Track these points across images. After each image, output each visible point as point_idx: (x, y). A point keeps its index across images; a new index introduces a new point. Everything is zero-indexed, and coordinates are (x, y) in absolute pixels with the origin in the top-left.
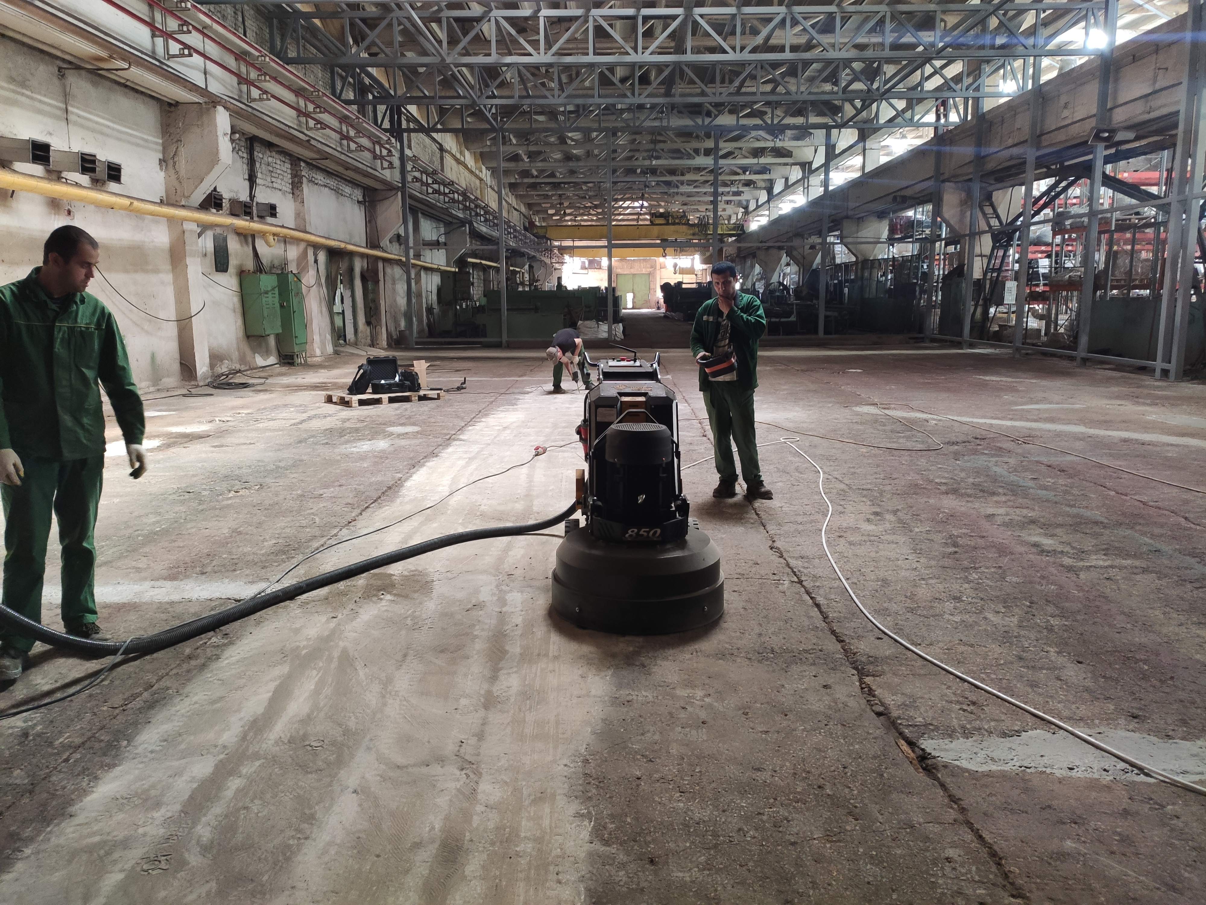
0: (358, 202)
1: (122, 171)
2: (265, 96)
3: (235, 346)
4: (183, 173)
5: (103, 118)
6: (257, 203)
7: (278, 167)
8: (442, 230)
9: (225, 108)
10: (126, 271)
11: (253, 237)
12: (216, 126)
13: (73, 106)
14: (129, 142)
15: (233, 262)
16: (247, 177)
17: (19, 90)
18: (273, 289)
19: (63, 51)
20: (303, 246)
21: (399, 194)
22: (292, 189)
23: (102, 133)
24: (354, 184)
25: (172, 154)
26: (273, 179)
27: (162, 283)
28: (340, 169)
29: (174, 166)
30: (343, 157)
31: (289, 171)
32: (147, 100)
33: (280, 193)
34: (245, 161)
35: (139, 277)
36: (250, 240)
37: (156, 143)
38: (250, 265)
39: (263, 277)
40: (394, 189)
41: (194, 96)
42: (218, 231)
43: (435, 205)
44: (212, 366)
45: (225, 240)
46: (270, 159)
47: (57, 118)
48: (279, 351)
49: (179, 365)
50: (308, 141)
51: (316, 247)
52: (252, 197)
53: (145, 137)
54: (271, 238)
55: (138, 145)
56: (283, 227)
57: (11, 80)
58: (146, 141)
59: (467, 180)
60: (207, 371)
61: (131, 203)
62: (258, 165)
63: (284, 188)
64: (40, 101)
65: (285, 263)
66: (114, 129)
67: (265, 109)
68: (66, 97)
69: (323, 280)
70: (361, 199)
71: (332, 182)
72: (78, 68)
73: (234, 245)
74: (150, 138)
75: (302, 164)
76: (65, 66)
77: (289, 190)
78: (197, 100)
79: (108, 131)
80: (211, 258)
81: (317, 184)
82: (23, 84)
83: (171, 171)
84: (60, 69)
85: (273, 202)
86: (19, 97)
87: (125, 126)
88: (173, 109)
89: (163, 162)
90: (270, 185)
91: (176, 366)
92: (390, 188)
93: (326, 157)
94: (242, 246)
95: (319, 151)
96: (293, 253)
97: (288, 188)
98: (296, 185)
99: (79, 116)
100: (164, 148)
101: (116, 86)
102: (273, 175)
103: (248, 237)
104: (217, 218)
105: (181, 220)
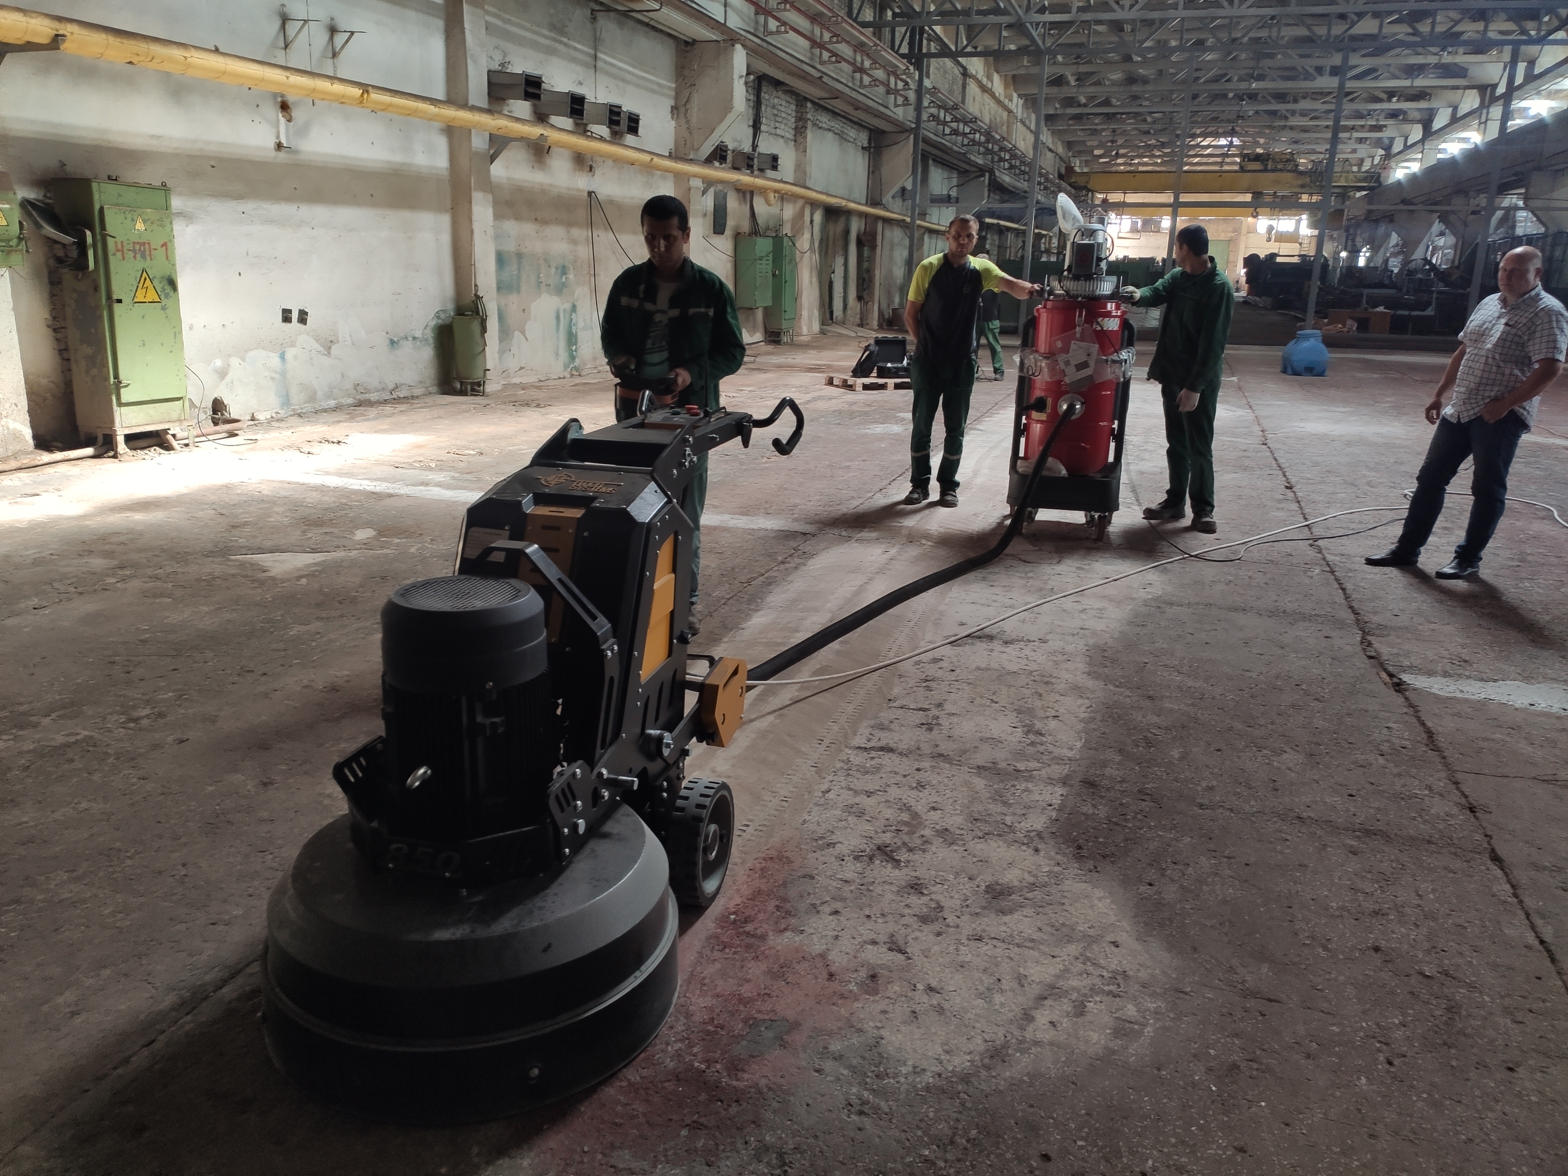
0: (863, 148)
1: (641, 122)
2: (783, 29)
4: (694, 120)
5: (625, 63)
6: (759, 154)
7: (783, 109)
8: (955, 182)
9: (743, 45)
11: (752, 193)
12: (732, 67)
13: (602, 52)
14: (647, 89)
15: (730, 223)
16: (751, 123)
17: (558, 37)
18: (767, 256)
20: (800, 203)
21: (912, 136)
22: (795, 136)
23: (624, 80)
24: (860, 125)
25: (684, 101)
26: (777, 125)
28: (849, 109)
29: (685, 114)
30: (854, 95)
31: (794, 114)
32: (666, 39)
33: (781, 141)
34: (751, 104)
36: (748, 197)
37: (670, 88)
38: (746, 227)
39: (760, 241)
40: (907, 131)
41: (714, 34)
42: (720, 187)
43: (951, 149)
45: (725, 198)
46: (776, 100)
47: (585, 65)
48: (765, 327)
50: (821, 78)
51: (814, 204)
52: (754, 147)
53: (661, 81)
54: (772, 195)
55: (653, 91)
56: (781, 181)
57: (553, 27)
58: (659, 85)
59: (993, 113)
61: (652, 159)
62: (763, 108)
63: (787, 135)
64: (575, 49)
65: (780, 224)
66: (634, 75)
67: (780, 42)
68: (596, 42)
69: (817, 245)
70: (866, 145)
71: (837, 125)
72: (608, 9)
73: (732, 203)
74: (665, 83)
75: (809, 105)
76: (597, 8)
77: (791, 137)
78: (715, 38)
79: (628, 77)
80: (710, 218)
81: (820, 128)
82: (562, 32)
83: (683, 120)
84: (593, 11)
85: (775, 152)
86: (558, 46)
87: (644, 71)
88: (689, 48)
89: (675, 109)
90: (773, 131)
92: (902, 129)
93: (837, 95)
94: (740, 203)
95: (831, 89)
96: (789, 212)
97: (790, 134)
98: (800, 131)
99: (606, 62)
100: (677, 94)
101: (639, 26)
102: (778, 119)
103: (747, 194)
104: (720, 173)
105: (688, 176)
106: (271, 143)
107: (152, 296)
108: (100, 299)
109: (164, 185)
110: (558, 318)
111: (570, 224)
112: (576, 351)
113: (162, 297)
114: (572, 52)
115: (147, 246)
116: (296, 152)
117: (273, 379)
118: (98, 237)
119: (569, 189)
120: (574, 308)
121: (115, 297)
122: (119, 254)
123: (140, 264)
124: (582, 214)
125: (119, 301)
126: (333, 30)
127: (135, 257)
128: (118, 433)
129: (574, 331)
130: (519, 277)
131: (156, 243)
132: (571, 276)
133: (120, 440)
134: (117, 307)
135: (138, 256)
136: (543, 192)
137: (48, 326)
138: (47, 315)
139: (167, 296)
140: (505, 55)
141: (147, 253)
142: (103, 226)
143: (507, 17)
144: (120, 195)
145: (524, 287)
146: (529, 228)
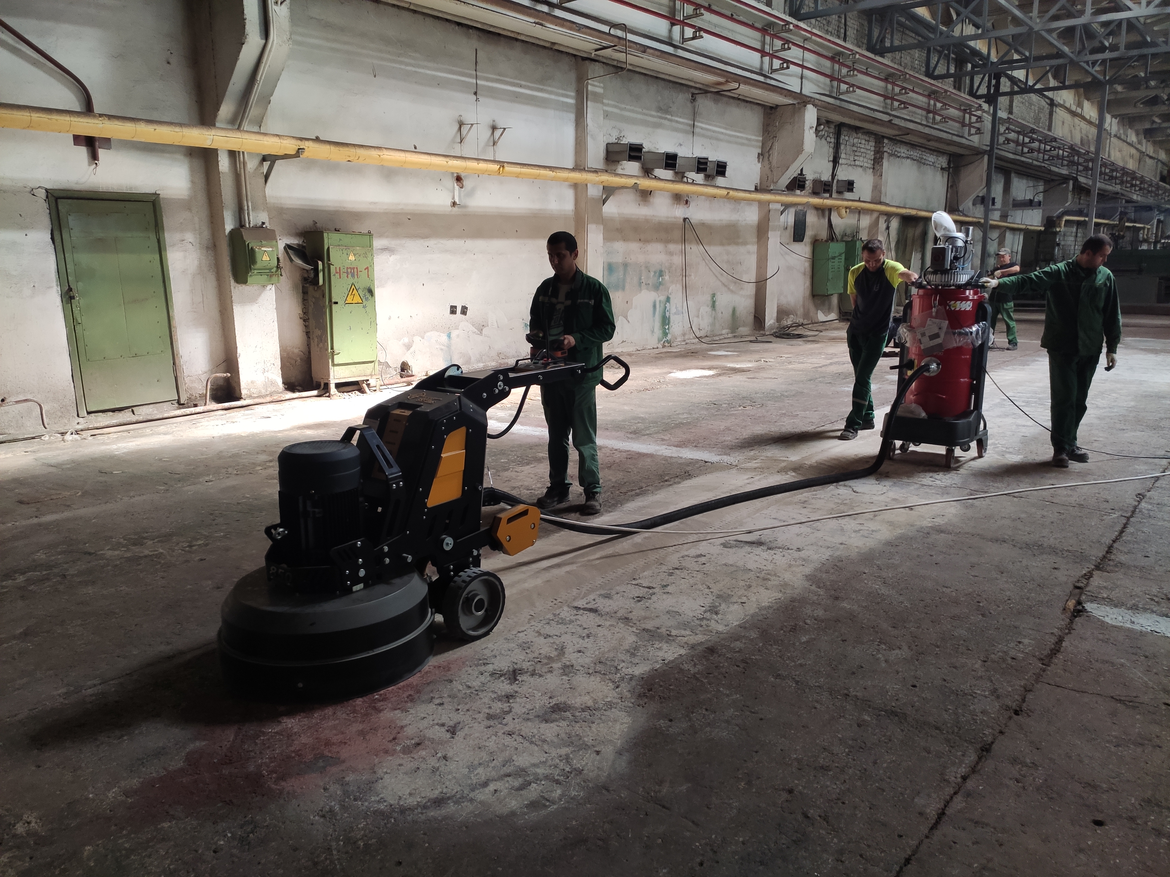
0: (942, 169)
1: (727, 167)
2: (851, 89)
3: (801, 303)
4: (774, 162)
5: (720, 127)
6: (838, 181)
7: (863, 146)
9: (813, 105)
10: (722, 244)
11: (830, 210)
12: (804, 122)
13: (699, 122)
14: (736, 143)
15: (809, 233)
16: (831, 159)
17: (663, 116)
18: (840, 255)
19: (695, 82)
20: (876, 216)
22: (874, 165)
23: (717, 139)
24: (939, 152)
25: (768, 149)
26: (856, 158)
27: (749, 252)
28: (924, 141)
29: (768, 158)
30: (927, 131)
31: (873, 149)
32: (755, 106)
33: (860, 169)
34: (832, 145)
35: (732, 249)
36: (827, 213)
37: (757, 141)
38: (824, 234)
39: (833, 245)
40: (981, 153)
41: (792, 100)
42: (799, 208)
43: (1031, 164)
44: (779, 319)
45: (805, 215)
46: (856, 141)
47: (686, 132)
48: (840, 309)
49: (753, 317)
50: (890, 121)
51: (889, 215)
52: (833, 176)
53: (749, 137)
54: (844, 211)
55: (742, 144)
57: (659, 109)
58: (749, 140)
60: (774, 323)
61: (728, 193)
62: (842, 147)
63: (866, 165)
64: (677, 122)
65: (857, 231)
66: (726, 134)
67: (854, 98)
68: (694, 115)
69: (893, 245)
70: (945, 165)
71: (915, 154)
72: (706, 92)
73: (811, 219)
74: (753, 137)
75: (886, 141)
76: (697, 92)
77: (869, 166)
78: (792, 103)
79: (721, 137)
80: (790, 231)
81: (899, 157)
82: (667, 112)
83: (766, 162)
84: (693, 95)
85: (851, 178)
86: (663, 121)
87: (735, 131)
88: (772, 111)
89: (760, 155)
90: (853, 163)
91: (751, 318)
92: (978, 153)
93: (908, 132)
94: (819, 219)
95: (900, 128)
96: (865, 222)
97: (869, 164)
98: (877, 161)
99: (702, 128)
100: (763, 144)
101: (732, 100)
102: (856, 154)
103: (824, 211)
104: (800, 198)
105: (769, 202)
106: (449, 202)
107: (357, 299)
108: (325, 302)
109: (369, 232)
110: (654, 306)
111: (667, 241)
112: (668, 329)
113: (364, 300)
114: (674, 124)
115: (355, 270)
116: (465, 207)
117: (442, 349)
118: (326, 265)
119: (668, 217)
120: (668, 299)
121: (333, 301)
122: (337, 275)
123: (351, 280)
124: (677, 234)
125: (336, 303)
126: (494, 128)
127: (347, 277)
128: (331, 382)
129: (667, 314)
130: (624, 280)
131: (362, 267)
132: (667, 278)
133: (332, 386)
134: (334, 307)
135: (350, 276)
136: (647, 221)
137: (301, 318)
138: (300, 312)
139: (367, 299)
140: (621, 132)
141: (356, 273)
142: (329, 259)
143: (623, 106)
144: (340, 240)
145: (627, 286)
146: (634, 246)
